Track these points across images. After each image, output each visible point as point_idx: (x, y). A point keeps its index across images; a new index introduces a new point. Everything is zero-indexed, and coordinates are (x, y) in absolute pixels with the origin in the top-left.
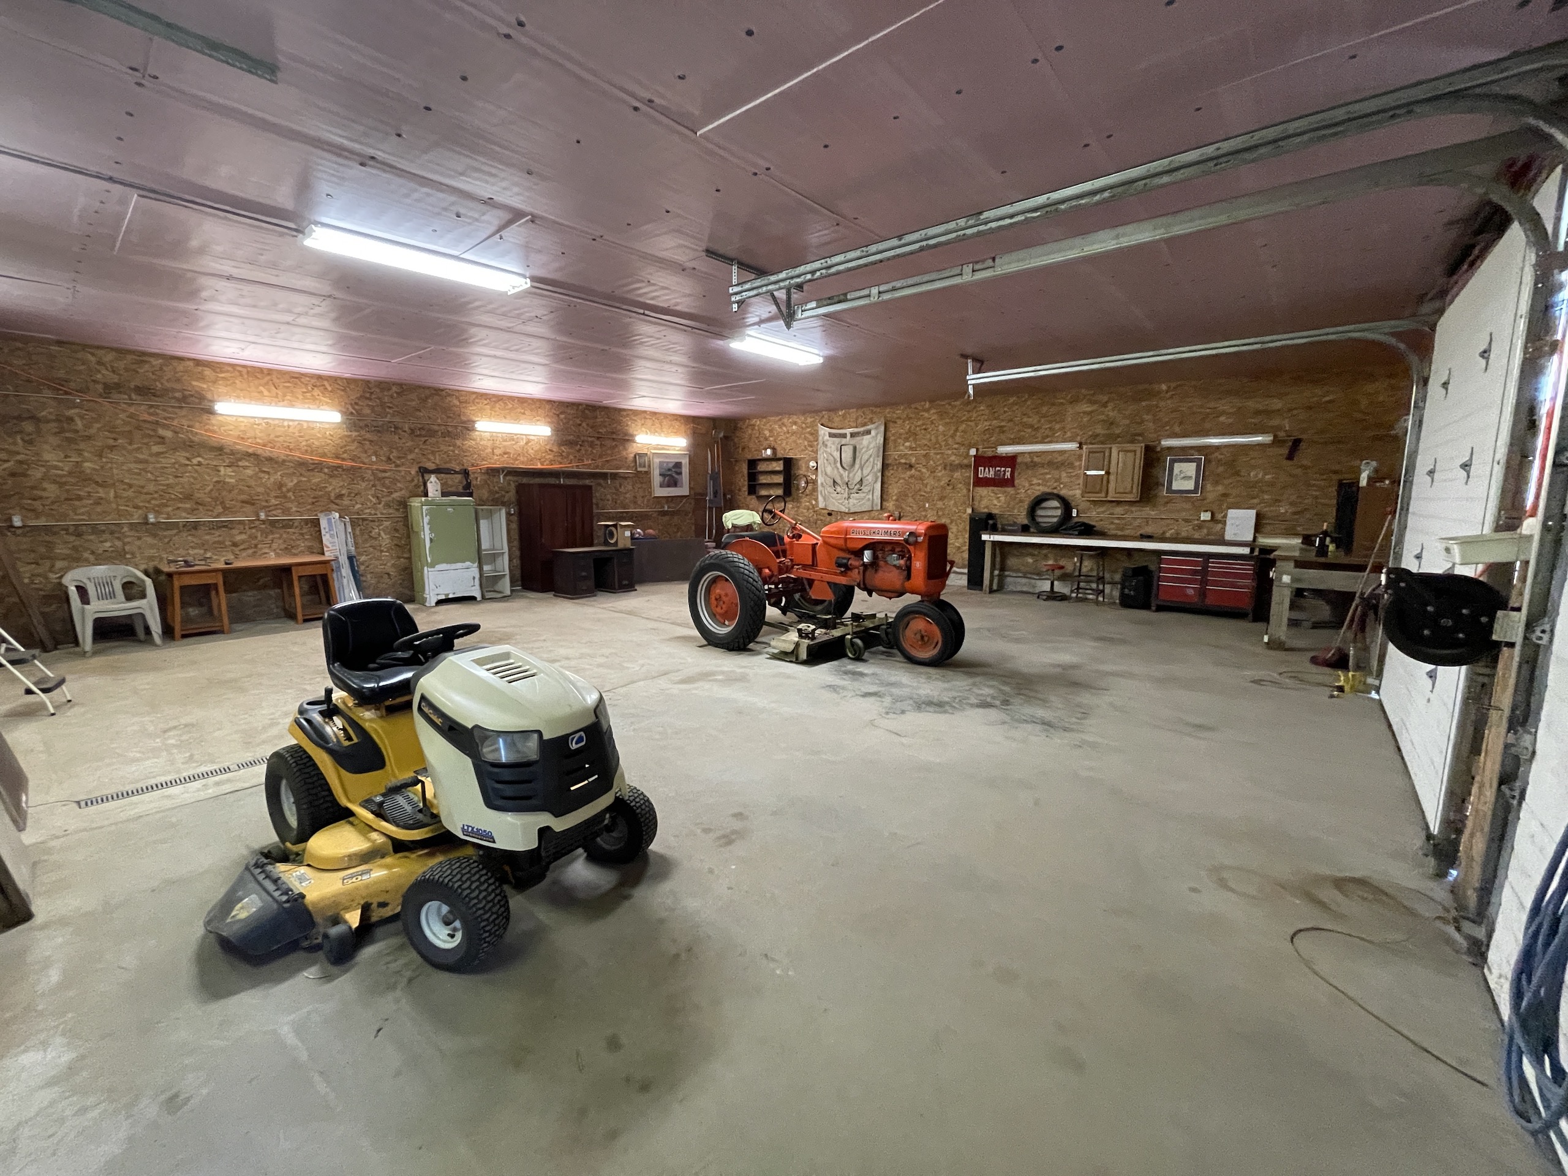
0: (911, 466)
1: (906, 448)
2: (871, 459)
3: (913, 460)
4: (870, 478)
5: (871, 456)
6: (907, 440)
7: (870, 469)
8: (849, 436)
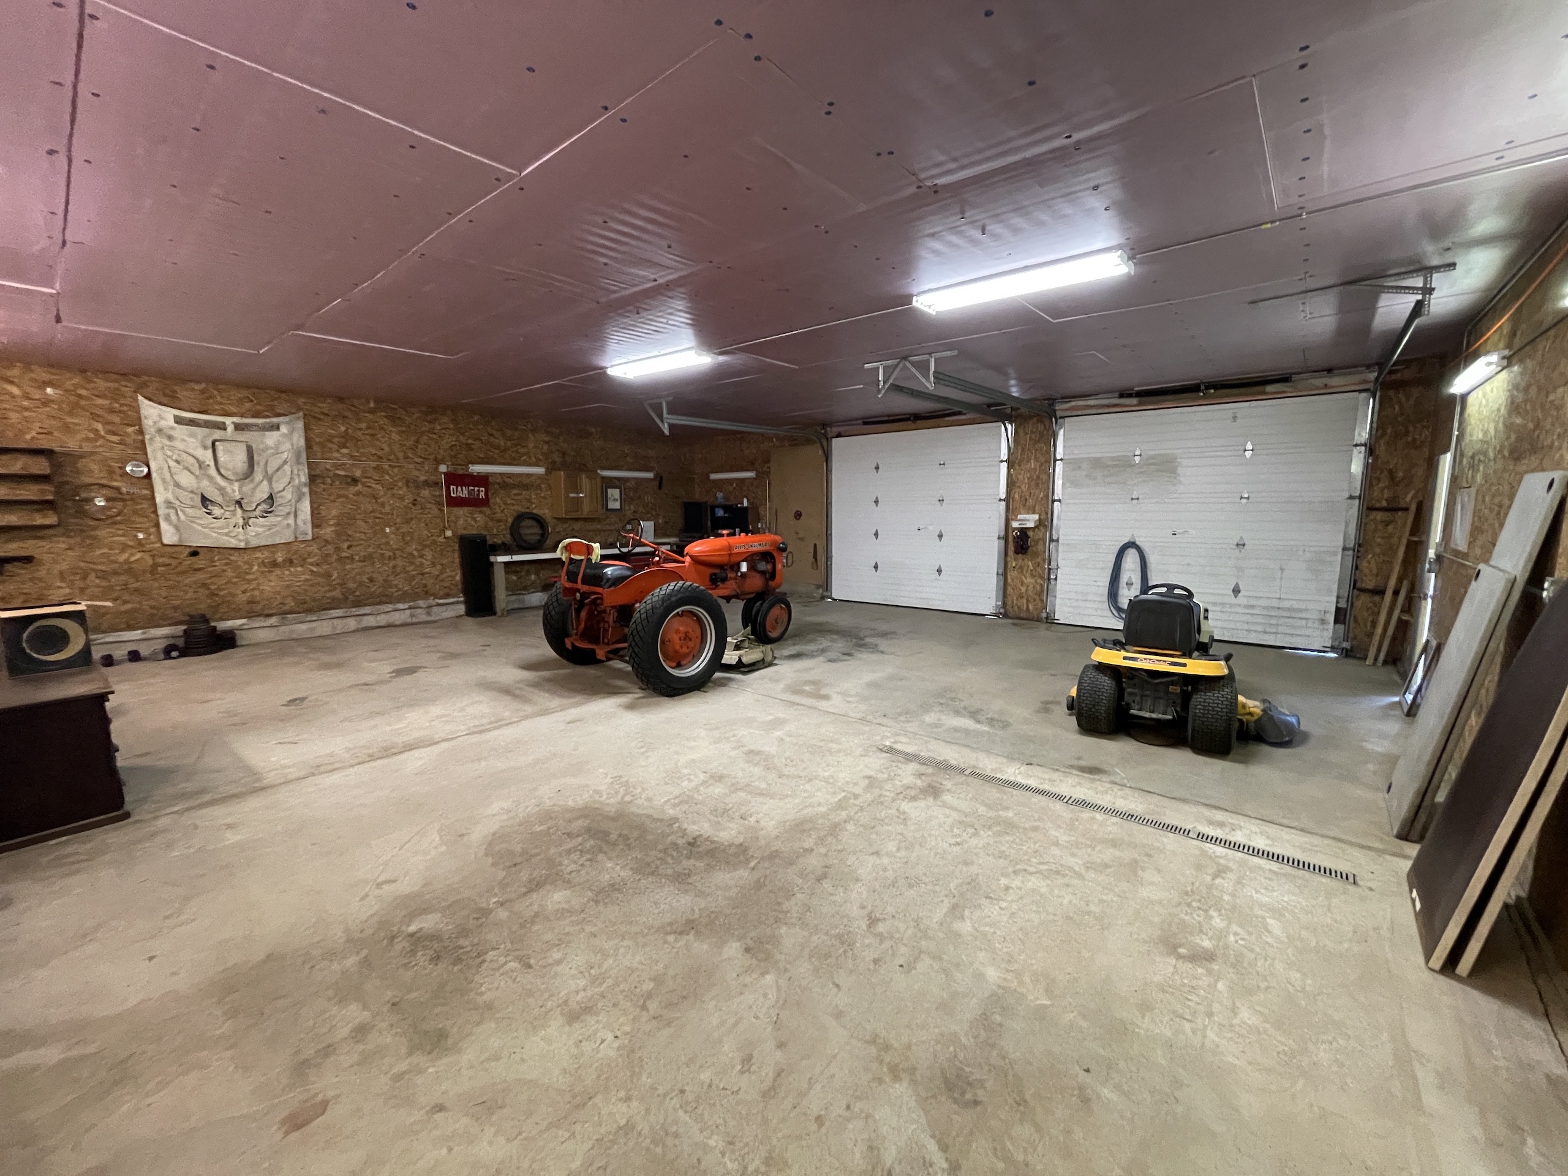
0: (355, 481)
1: (343, 455)
2: (287, 468)
3: (358, 473)
4: (288, 495)
5: (285, 462)
6: (344, 446)
7: (286, 480)
8: (230, 428)
